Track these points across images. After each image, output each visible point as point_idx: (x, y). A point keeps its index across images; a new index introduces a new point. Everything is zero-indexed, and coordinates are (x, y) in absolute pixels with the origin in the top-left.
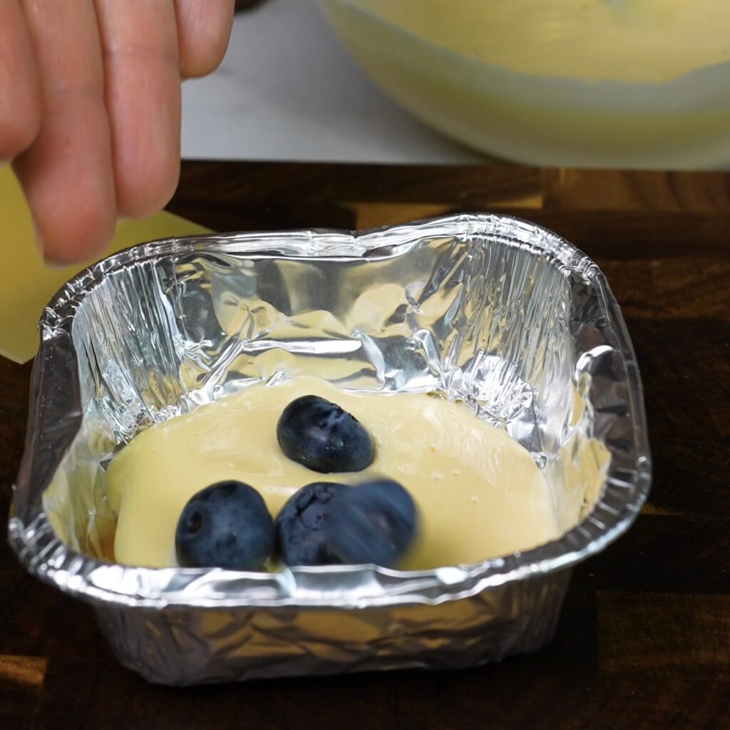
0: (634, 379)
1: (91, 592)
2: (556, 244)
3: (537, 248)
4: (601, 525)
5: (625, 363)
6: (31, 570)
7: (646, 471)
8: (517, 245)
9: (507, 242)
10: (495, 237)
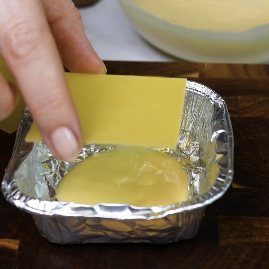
0: (231, 142)
1: (27, 208)
2: (210, 92)
3: (203, 93)
4: (212, 194)
5: (229, 136)
6: (7, 199)
7: (231, 176)
8: (196, 92)
9: (192, 91)
10: (188, 89)
